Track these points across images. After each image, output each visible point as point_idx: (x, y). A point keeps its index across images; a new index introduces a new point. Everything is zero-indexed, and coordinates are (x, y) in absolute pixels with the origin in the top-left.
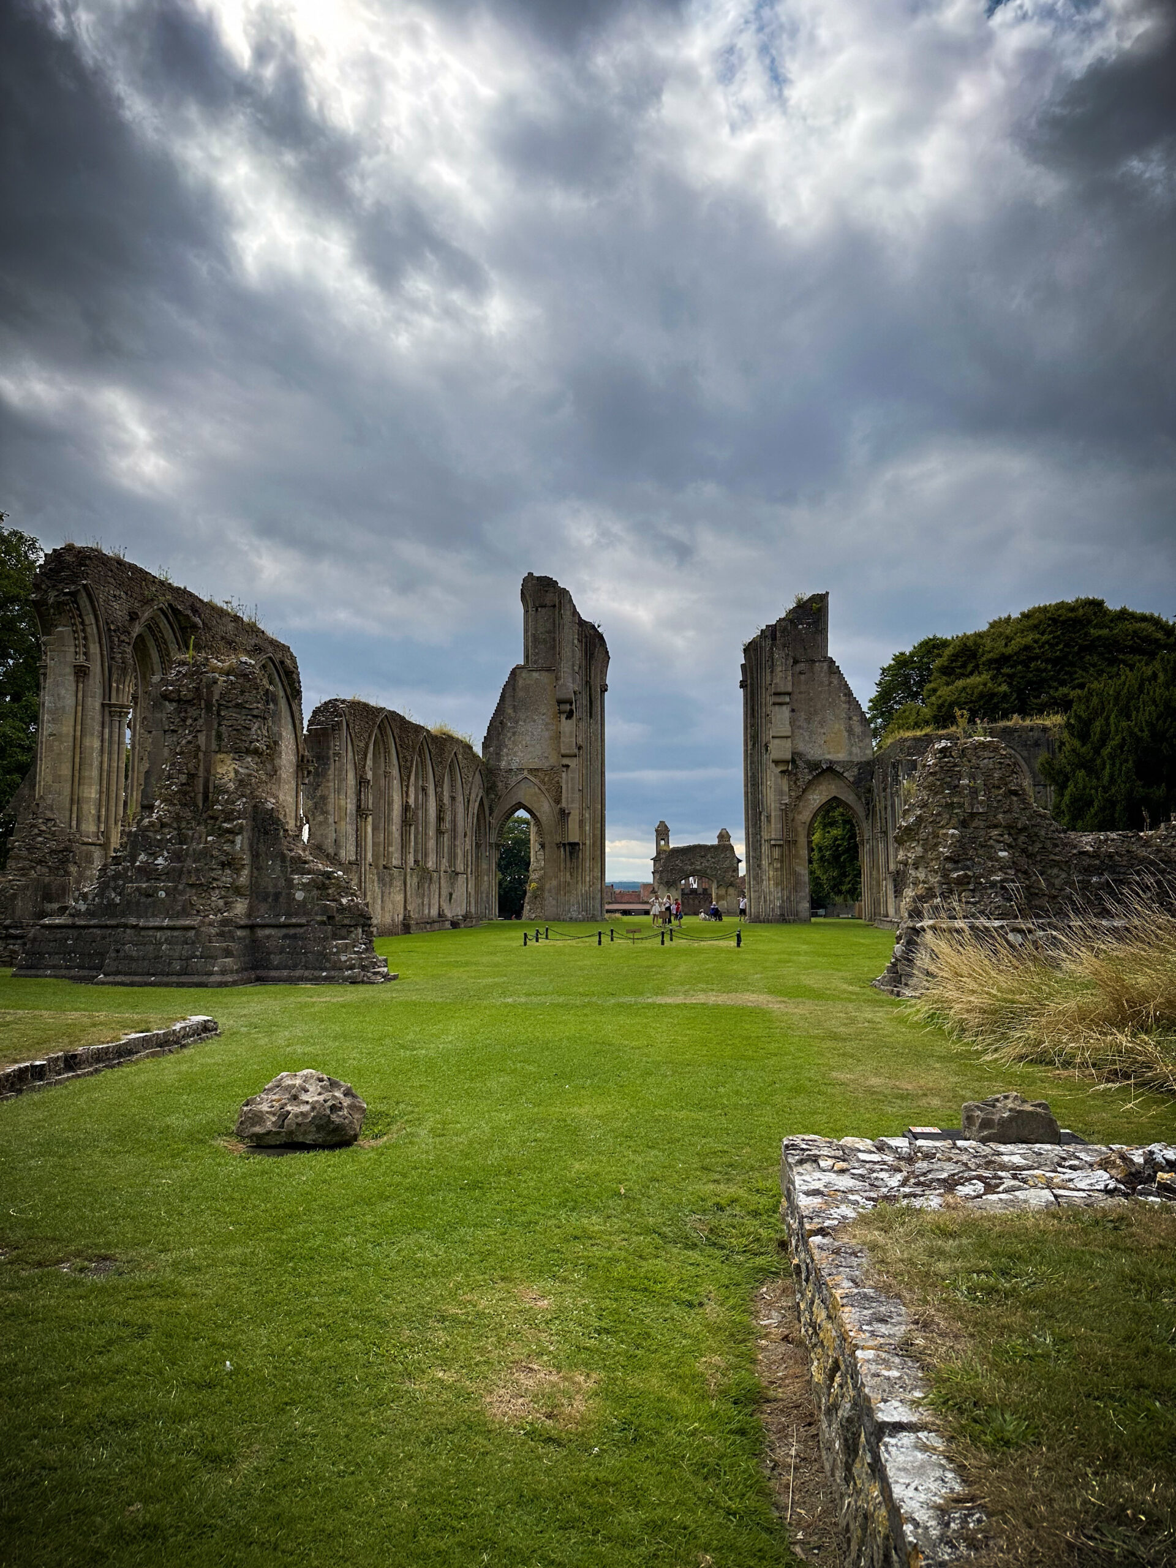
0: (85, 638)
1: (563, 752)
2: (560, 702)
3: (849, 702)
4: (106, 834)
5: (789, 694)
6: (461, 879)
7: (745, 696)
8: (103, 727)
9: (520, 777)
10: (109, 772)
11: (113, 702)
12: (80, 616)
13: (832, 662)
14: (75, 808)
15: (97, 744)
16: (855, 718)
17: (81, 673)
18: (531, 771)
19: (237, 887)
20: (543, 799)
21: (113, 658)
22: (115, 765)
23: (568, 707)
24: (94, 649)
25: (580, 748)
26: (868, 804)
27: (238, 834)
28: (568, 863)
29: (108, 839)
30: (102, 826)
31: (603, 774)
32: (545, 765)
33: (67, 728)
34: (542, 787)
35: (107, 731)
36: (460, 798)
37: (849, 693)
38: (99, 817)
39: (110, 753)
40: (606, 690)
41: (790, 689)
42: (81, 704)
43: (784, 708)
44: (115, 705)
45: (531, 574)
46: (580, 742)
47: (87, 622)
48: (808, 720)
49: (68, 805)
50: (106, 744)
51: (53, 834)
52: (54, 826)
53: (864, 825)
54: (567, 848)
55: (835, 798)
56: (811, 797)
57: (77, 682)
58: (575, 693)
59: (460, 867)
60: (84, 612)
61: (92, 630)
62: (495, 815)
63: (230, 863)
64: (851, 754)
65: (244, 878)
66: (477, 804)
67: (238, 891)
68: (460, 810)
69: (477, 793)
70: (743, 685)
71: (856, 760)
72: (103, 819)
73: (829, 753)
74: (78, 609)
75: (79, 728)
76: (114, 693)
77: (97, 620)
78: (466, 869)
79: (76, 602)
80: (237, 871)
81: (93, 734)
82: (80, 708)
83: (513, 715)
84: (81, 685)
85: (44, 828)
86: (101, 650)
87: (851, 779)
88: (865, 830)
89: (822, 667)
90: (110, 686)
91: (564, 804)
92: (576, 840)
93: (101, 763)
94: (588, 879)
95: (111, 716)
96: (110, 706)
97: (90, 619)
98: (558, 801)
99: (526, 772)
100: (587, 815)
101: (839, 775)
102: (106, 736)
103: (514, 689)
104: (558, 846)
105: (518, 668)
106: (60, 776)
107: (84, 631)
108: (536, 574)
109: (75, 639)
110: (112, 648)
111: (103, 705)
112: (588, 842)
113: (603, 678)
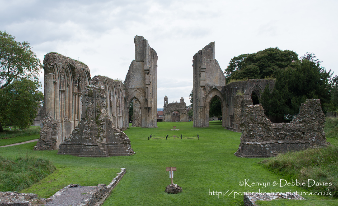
0: (55, 75)
1: (146, 83)
2: (145, 70)
3: (220, 71)
4: (62, 120)
5: (205, 69)
6: (121, 117)
7: (194, 69)
8: (60, 95)
9: (135, 90)
10: (62, 105)
11: (62, 89)
12: (54, 70)
13: (216, 60)
14: (55, 114)
15: (59, 99)
16: (221, 75)
17: (55, 83)
18: (137, 88)
19: (104, 136)
20: (141, 96)
21: (61, 79)
22: (63, 104)
23: (148, 72)
24: (57, 77)
25: (150, 82)
26: (224, 97)
27: (103, 125)
28: (148, 113)
29: (62, 121)
30: (61, 118)
31: (156, 89)
32: (141, 87)
33: (53, 96)
34: (141, 93)
35: (60, 96)
36: (120, 97)
37: (220, 69)
38: (60, 116)
39: (61, 101)
40: (157, 67)
41: (205, 68)
42: (55, 90)
43: (204, 72)
44: (62, 90)
45: (137, 35)
46: (150, 81)
47: (56, 72)
48: (210, 75)
49: (54, 113)
50: (61, 99)
51: (52, 120)
52: (52, 118)
53: (223, 102)
54: (147, 109)
55: (216, 95)
56: (210, 95)
57: (54, 85)
58: (149, 68)
59: (121, 115)
60: (55, 70)
61: (57, 73)
62: (128, 100)
63: (103, 131)
64: (220, 84)
65: (105, 134)
66: (124, 98)
67: (104, 137)
68: (121, 100)
69: (124, 95)
70: (193, 66)
71: (221, 86)
72: (61, 116)
73: (215, 84)
74: (54, 69)
75: (55, 96)
76: (62, 88)
77: (58, 71)
78: (122, 115)
79: (54, 67)
80: (104, 133)
81: (58, 97)
82: (55, 91)
83: (132, 73)
84: (55, 86)
85: (50, 119)
86: (59, 78)
87: (220, 91)
88: (223, 104)
89: (213, 62)
90: (61, 86)
91: (147, 97)
92: (150, 107)
93: (60, 103)
94: (153, 117)
95: (61, 93)
96: (61, 90)
97: (56, 71)
98: (145, 96)
99: (136, 89)
100: (152, 100)
101: (217, 90)
102: (60, 97)
103: (133, 66)
104: (145, 108)
105: (134, 61)
106: (52, 107)
107: (55, 73)
108: (138, 35)
109: (53, 75)
110: (61, 77)
111: (59, 90)
112: (153, 107)
113: (156, 64)
